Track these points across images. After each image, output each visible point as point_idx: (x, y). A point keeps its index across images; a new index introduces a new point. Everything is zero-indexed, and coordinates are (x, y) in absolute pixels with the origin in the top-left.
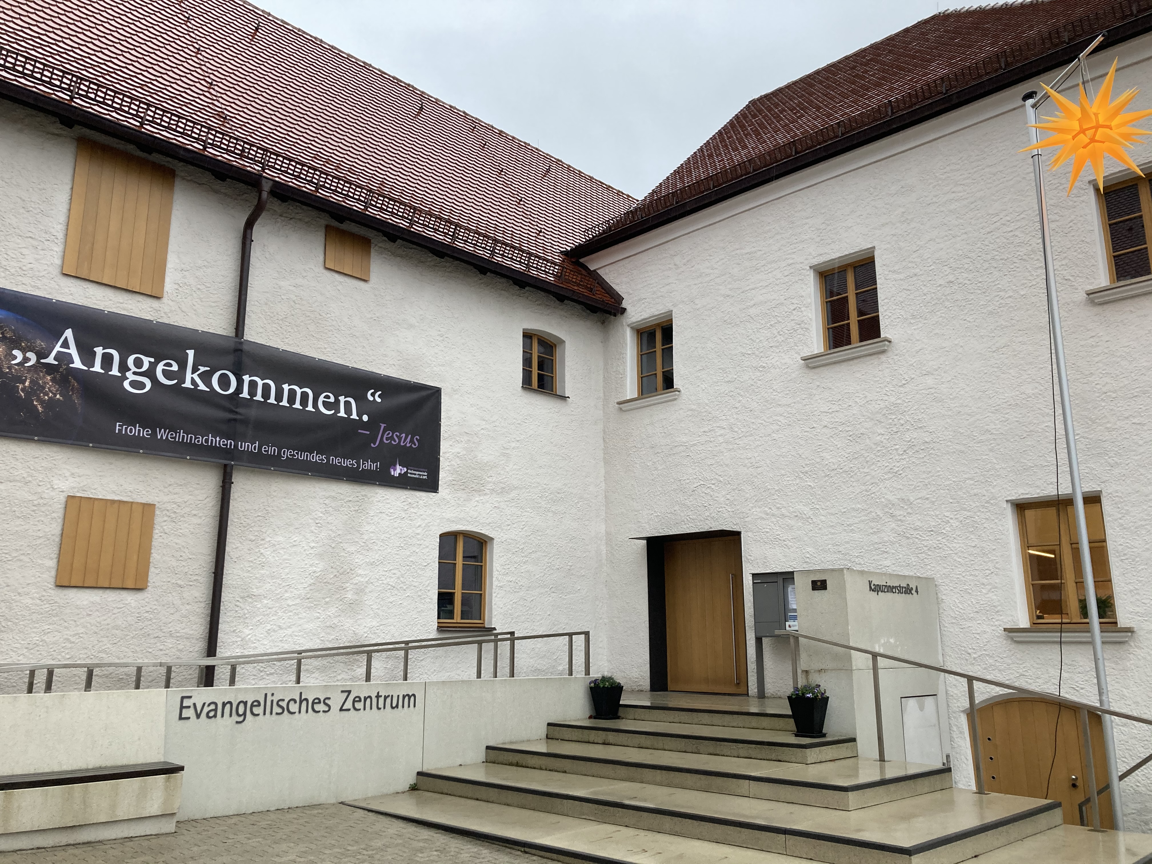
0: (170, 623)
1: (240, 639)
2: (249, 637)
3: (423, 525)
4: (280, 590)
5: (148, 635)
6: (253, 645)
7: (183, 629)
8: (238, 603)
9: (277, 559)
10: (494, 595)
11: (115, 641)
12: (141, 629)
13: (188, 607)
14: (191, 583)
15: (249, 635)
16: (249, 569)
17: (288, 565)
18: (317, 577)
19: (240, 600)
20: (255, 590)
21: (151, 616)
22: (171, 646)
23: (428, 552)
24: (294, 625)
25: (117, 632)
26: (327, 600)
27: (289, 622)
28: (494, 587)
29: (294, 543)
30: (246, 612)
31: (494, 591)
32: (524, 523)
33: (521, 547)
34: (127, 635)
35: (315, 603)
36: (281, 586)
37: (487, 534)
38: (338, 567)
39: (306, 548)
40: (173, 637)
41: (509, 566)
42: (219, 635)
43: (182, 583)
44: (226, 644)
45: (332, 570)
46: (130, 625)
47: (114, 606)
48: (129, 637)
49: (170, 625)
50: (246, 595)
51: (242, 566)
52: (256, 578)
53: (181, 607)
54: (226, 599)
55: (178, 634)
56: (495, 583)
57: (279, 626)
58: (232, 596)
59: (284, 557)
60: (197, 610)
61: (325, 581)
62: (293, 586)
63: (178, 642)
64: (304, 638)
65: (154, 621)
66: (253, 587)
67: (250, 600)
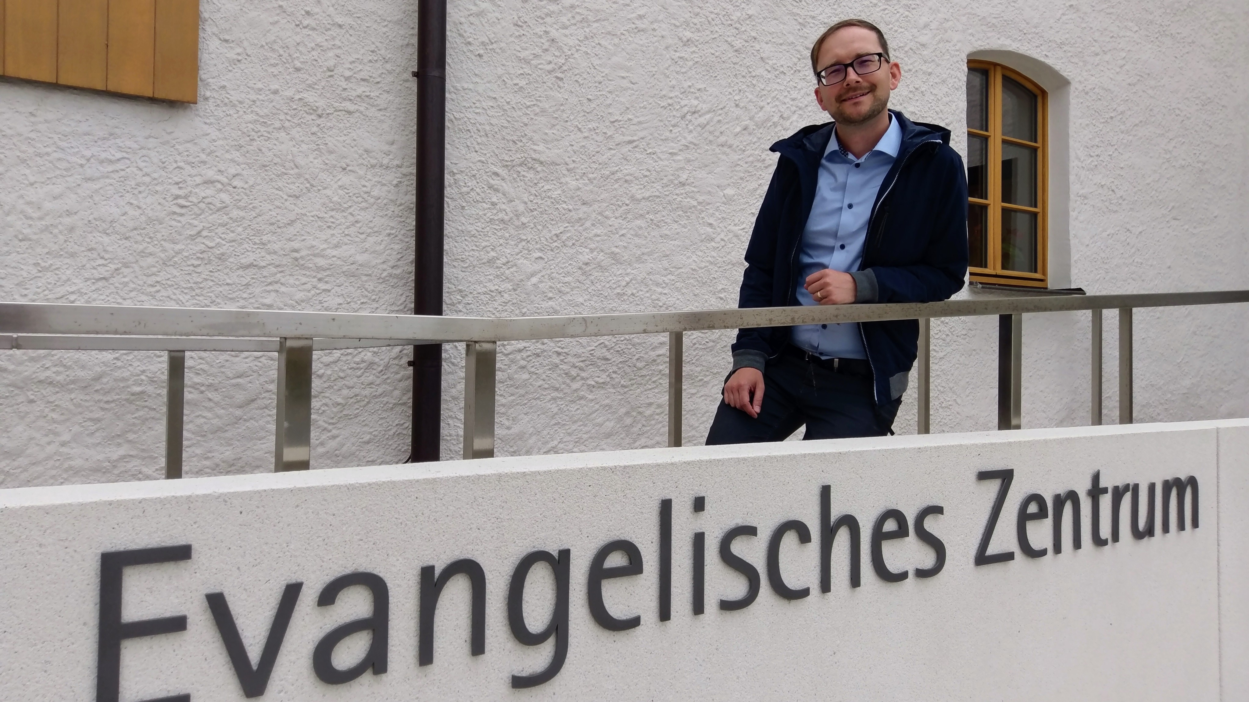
0: (291, 223)
1: (509, 286)
2: (534, 280)
3: (933, 26)
4: (609, 154)
5: (222, 257)
6: (545, 305)
7: (336, 246)
8: (496, 182)
9: (596, 62)
10: (1073, 214)
11: (103, 272)
12: (192, 238)
13: (346, 179)
14: (351, 107)
15: (533, 275)
16: (522, 83)
17: (625, 83)
18: (703, 127)
19: (503, 172)
20: (541, 147)
21: (224, 196)
22: (300, 296)
23: (947, 95)
24: (650, 254)
25: (106, 240)
26: (730, 191)
27: (638, 247)
28: (1072, 196)
29: (640, 24)
30: (521, 208)
31: (1072, 204)
32: (1123, 54)
33: (1121, 109)
34: (143, 254)
35: (701, 199)
36: (611, 144)
37: (1057, 68)
38: (751, 106)
39: (670, 41)
40: (303, 267)
41: (1098, 151)
42: (446, 270)
43: (321, 103)
44: (469, 299)
45: (738, 112)
46: (150, 221)
47: (88, 153)
48: (150, 260)
49: (291, 230)
50: (517, 157)
51: (500, 71)
52: (543, 111)
53: (323, 176)
54: (463, 164)
55: (321, 262)
56: (1075, 188)
57: (614, 256)
58: (476, 157)
59: (615, 59)
60: (375, 193)
61: (722, 139)
62: (642, 144)
63: (322, 286)
64: (678, 290)
65: (235, 213)
66: (536, 137)
67: (530, 175)
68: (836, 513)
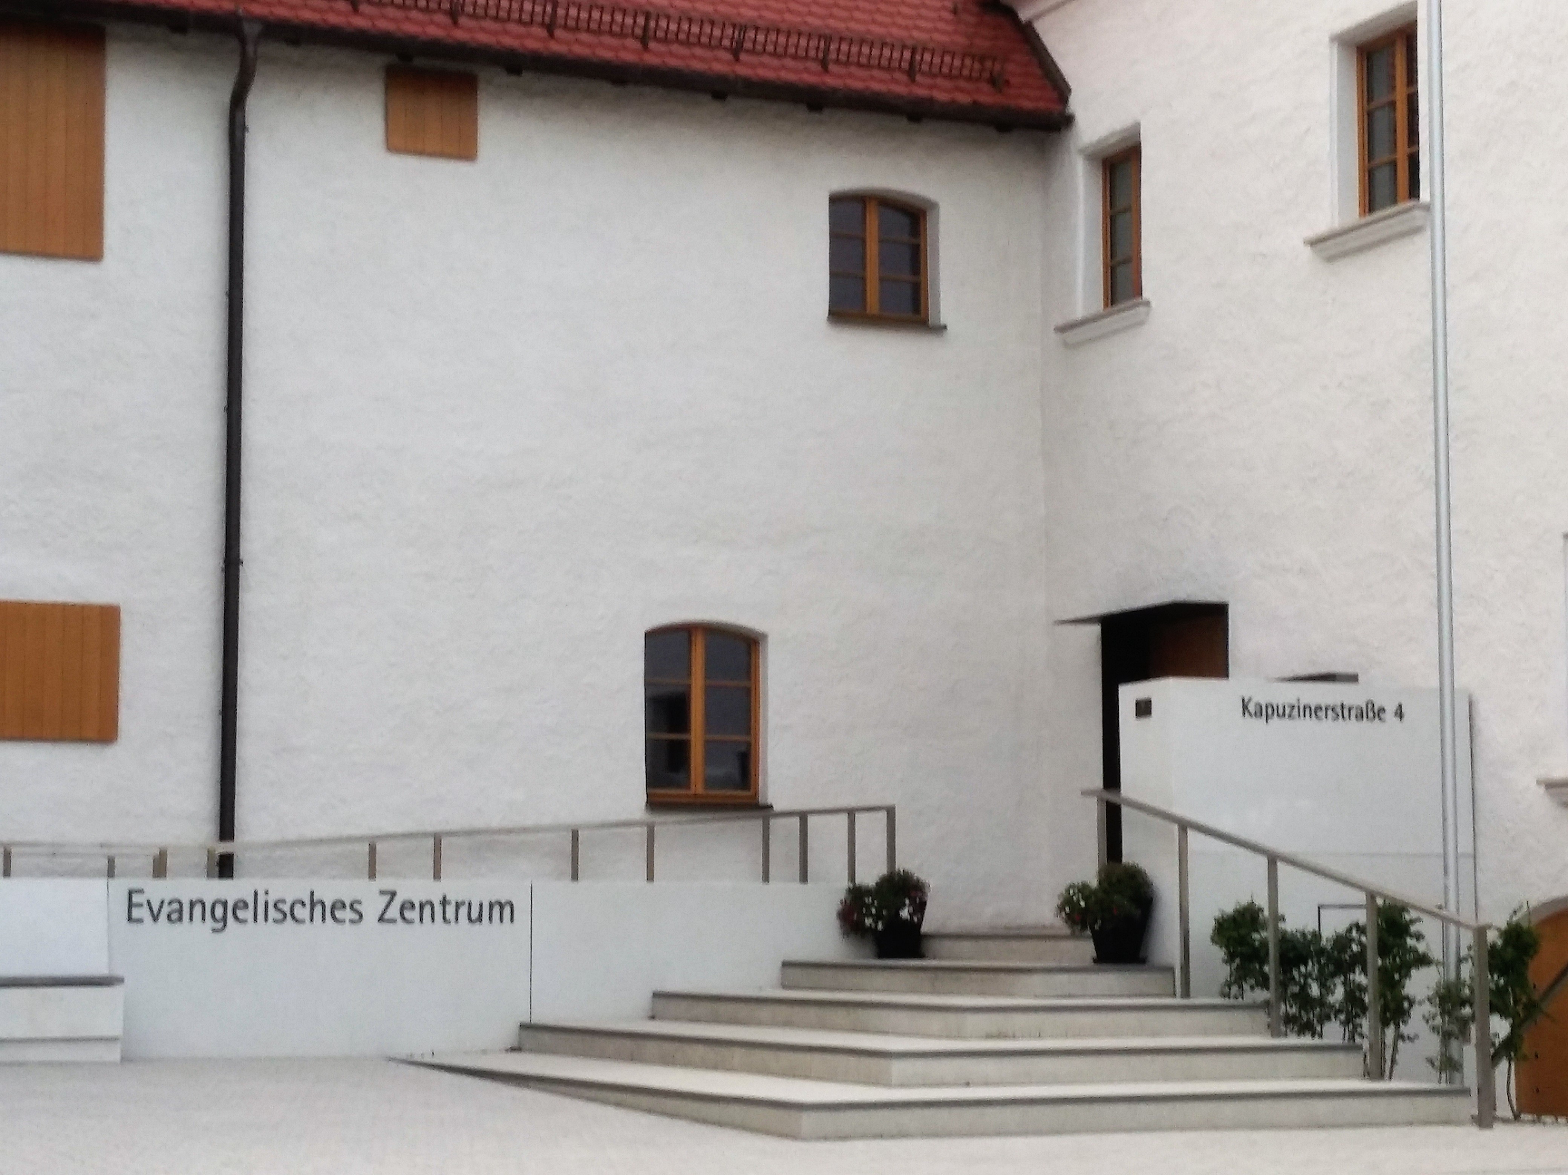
0: (159, 794)
2: (290, 816)
4: (338, 739)
5: (127, 813)
6: (297, 831)
8: (267, 762)
9: (329, 686)
10: (771, 743)
13: (185, 769)
14: (188, 731)
15: (290, 813)
20: (295, 740)
21: (129, 783)
22: (163, 830)
23: (623, 665)
24: (366, 797)
25: (79, 807)
27: (359, 793)
28: (770, 728)
30: (282, 775)
31: (769, 735)
32: (837, 601)
33: (831, 649)
34: (95, 813)
36: (339, 733)
37: (750, 626)
38: (441, 698)
41: (803, 688)
42: (237, 813)
43: (173, 731)
45: (431, 702)
46: (97, 797)
48: (97, 815)
49: (159, 797)
51: (270, 700)
52: (296, 719)
53: (174, 768)
54: (248, 754)
56: (773, 721)
57: (341, 799)
58: (256, 749)
60: (201, 774)
61: (419, 721)
62: (360, 731)
63: (174, 825)
66: (292, 734)
68: (315, 899)
